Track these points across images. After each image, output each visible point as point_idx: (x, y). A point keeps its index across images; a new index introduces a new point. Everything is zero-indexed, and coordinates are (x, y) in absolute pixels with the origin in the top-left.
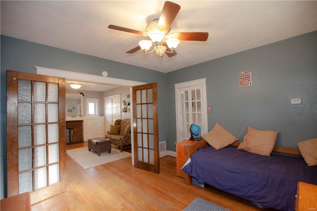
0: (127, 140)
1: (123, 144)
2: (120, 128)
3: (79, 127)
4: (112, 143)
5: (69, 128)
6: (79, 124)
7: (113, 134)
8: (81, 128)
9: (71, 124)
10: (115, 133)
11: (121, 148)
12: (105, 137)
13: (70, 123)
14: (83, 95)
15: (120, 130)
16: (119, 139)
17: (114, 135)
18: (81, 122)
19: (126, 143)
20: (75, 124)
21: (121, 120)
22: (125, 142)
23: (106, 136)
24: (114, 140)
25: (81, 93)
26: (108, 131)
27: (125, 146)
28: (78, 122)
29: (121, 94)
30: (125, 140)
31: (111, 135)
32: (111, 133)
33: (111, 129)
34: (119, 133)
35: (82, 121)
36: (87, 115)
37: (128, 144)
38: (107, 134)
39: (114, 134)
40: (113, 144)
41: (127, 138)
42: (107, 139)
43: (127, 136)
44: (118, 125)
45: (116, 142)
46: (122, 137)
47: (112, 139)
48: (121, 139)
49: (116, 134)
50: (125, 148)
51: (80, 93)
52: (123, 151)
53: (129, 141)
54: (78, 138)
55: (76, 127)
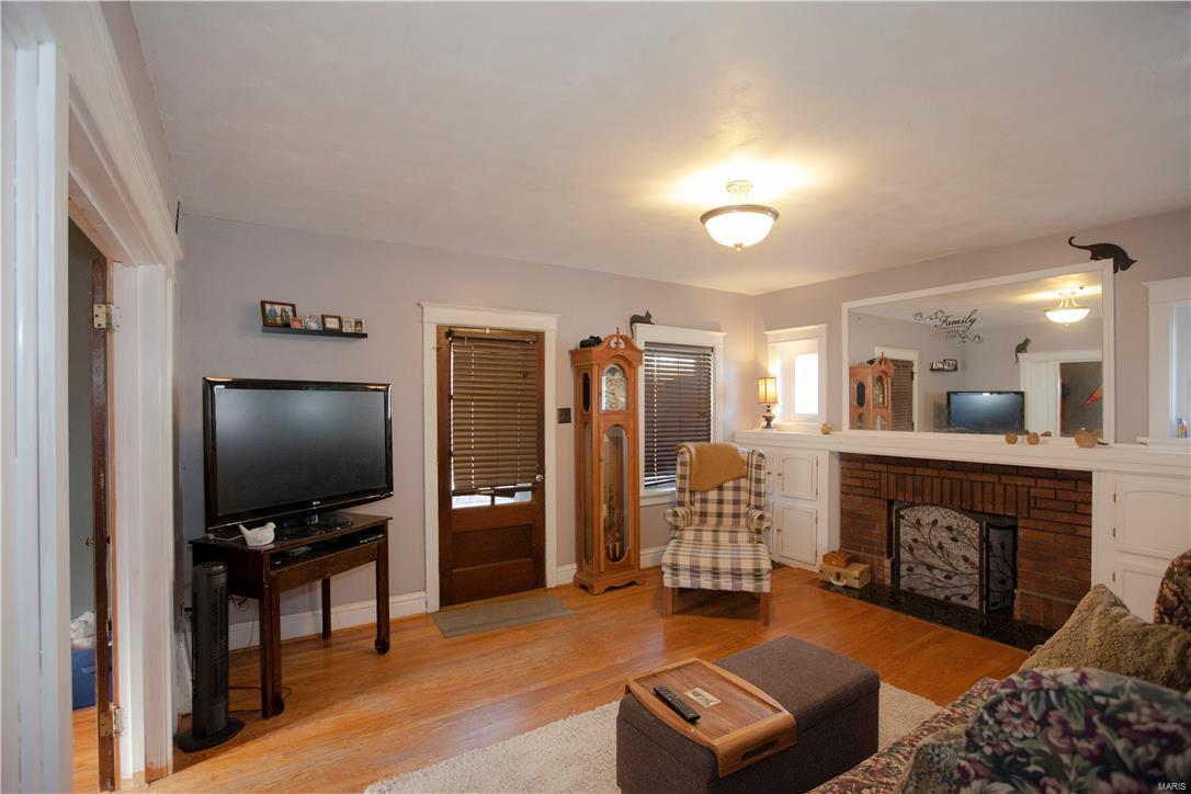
5: (987, 509)
6: (1061, 495)
9: (1000, 489)
14: (1123, 265)
20: (1033, 492)
28: (1053, 485)
35: (1083, 479)
51: (1088, 252)
54: (1049, 604)
55: (1035, 514)
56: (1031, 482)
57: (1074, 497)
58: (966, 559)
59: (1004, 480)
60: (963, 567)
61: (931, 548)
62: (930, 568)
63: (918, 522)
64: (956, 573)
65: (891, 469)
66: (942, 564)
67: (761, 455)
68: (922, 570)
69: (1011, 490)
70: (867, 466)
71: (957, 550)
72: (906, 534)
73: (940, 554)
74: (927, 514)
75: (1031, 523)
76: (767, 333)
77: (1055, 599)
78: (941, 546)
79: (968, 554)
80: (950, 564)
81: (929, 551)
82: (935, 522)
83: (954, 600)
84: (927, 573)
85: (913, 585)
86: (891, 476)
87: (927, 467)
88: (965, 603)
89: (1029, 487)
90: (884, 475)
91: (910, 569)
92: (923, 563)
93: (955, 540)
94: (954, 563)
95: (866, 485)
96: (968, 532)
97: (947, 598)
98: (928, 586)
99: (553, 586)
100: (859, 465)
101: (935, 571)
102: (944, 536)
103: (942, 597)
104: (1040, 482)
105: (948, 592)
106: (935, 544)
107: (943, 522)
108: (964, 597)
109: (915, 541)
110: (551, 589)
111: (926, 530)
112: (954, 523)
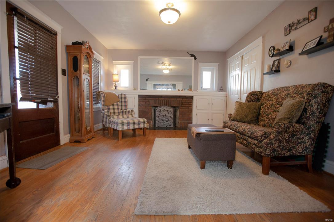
0: (288, 141)
1: (274, 150)
2: (260, 109)
3: (188, 105)
4: (237, 141)
5: (174, 106)
6: (187, 101)
7: (241, 122)
8: (190, 108)
9: (176, 101)
10: (246, 120)
11: (266, 160)
12: (222, 125)
13: (175, 99)
14: (195, 59)
15: (259, 114)
16: (259, 134)
17: (243, 124)
18: (190, 100)
19: (283, 149)
20: (182, 101)
21: (262, 93)
22: (279, 146)
23: (225, 123)
24: (245, 135)
25: (192, 56)
26: (231, 114)
27: (278, 157)
28: (186, 99)
29: (263, 37)
30: (280, 142)
31: (235, 122)
32: (238, 118)
33: (237, 110)
34: (256, 120)
35: (191, 98)
36: (199, 89)
37: (288, 154)
38: (229, 119)
39: (245, 122)
40: (241, 143)
41: (286, 136)
42: (227, 131)
43: (291, 129)
44: (253, 101)
45: (249, 140)
46: (270, 130)
47: (239, 132)
48: (266, 135)
49: (249, 123)
50: (278, 163)
51: (190, 55)
52: (271, 172)
53: (291, 145)
54: (184, 123)
55: (182, 105)
56: (181, 99)
57: (188, 101)
58: (170, 117)
59: (177, 99)
60: (170, 119)
61: (163, 116)
62: (163, 120)
63: (160, 110)
64: (169, 120)
65: (153, 99)
66: (165, 119)
67: (125, 95)
68: (162, 121)
69: (178, 101)
70: (147, 98)
71: (168, 115)
72: (157, 114)
73: (165, 117)
74: (162, 108)
75: (182, 107)
76: (113, 61)
77: (186, 122)
78: (165, 115)
79: (171, 116)
80: (167, 119)
81: (163, 117)
82: (164, 110)
83: (168, 126)
84: (162, 122)
85: (159, 125)
86: (153, 101)
87: (161, 98)
88: (170, 126)
89: (181, 100)
90: (151, 101)
91: (159, 122)
92: (161, 120)
93: (168, 113)
94: (168, 118)
95: (146, 103)
96: (171, 111)
97: (167, 126)
98: (162, 125)
99: (63, 144)
100: (144, 98)
101: (164, 121)
102: (166, 113)
103: (166, 126)
104: (183, 99)
105: (167, 125)
106: (164, 115)
107: (166, 110)
108: (170, 125)
109: (160, 115)
110: (62, 145)
111: (162, 112)
112: (168, 109)
